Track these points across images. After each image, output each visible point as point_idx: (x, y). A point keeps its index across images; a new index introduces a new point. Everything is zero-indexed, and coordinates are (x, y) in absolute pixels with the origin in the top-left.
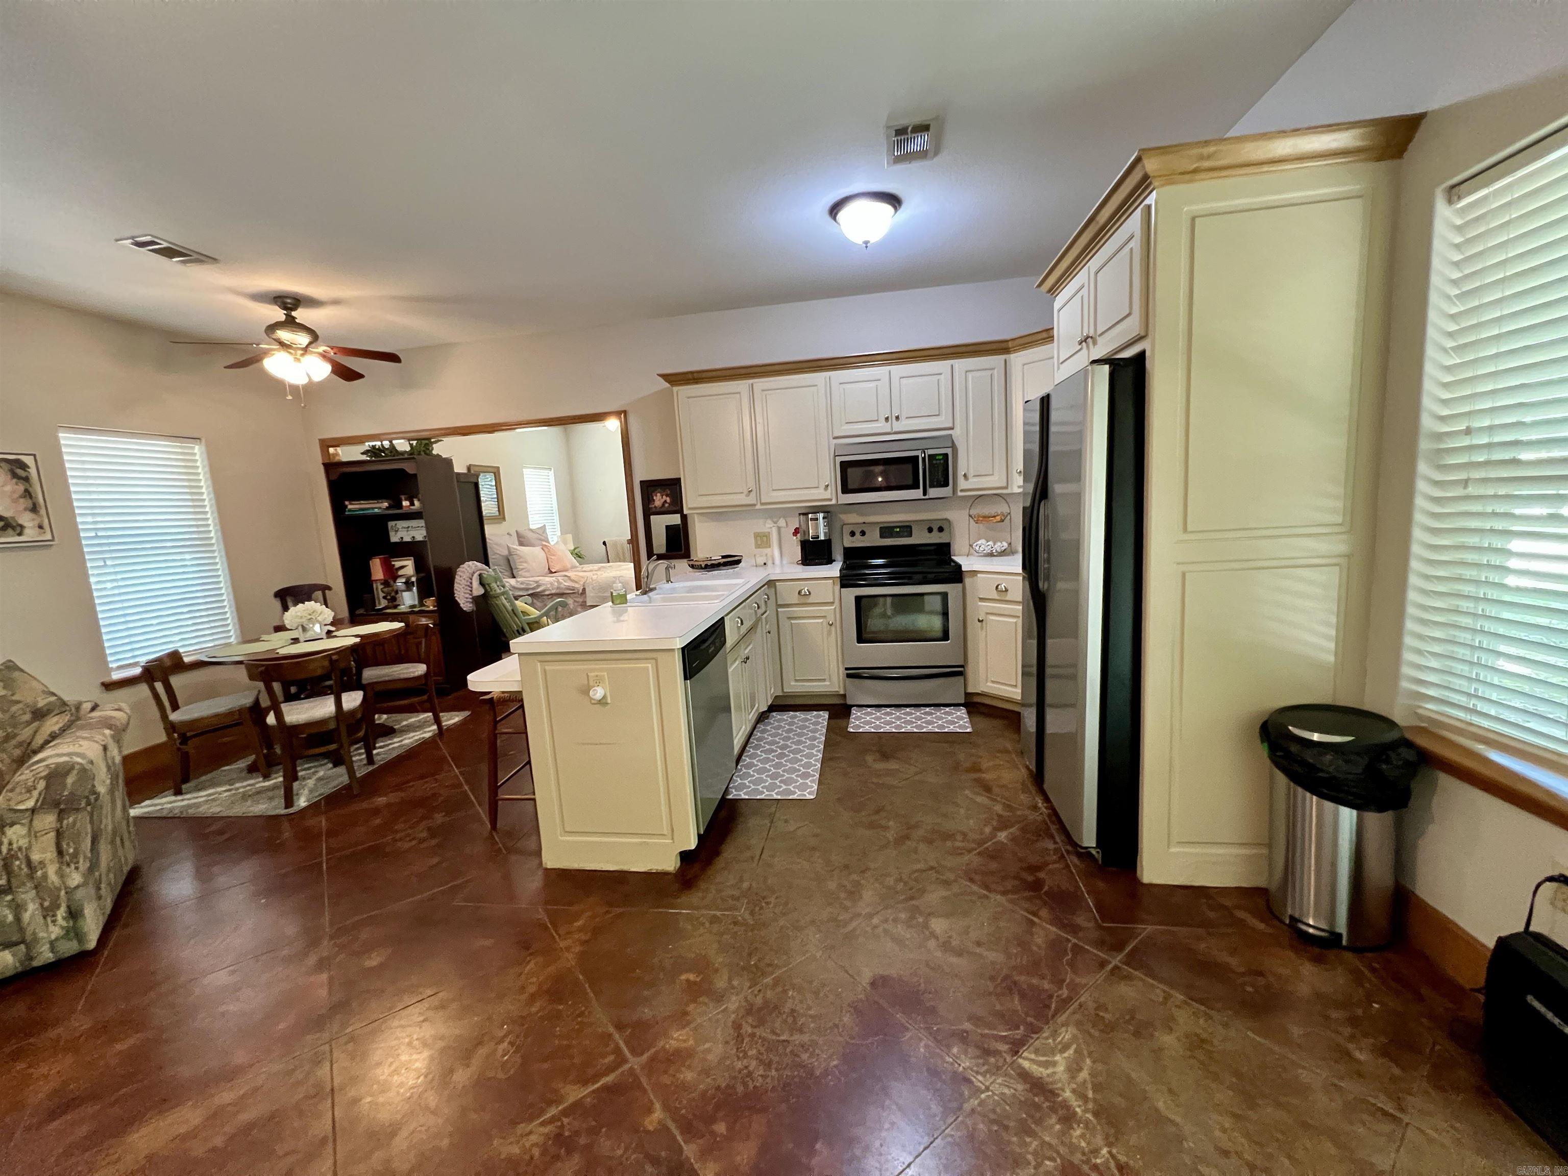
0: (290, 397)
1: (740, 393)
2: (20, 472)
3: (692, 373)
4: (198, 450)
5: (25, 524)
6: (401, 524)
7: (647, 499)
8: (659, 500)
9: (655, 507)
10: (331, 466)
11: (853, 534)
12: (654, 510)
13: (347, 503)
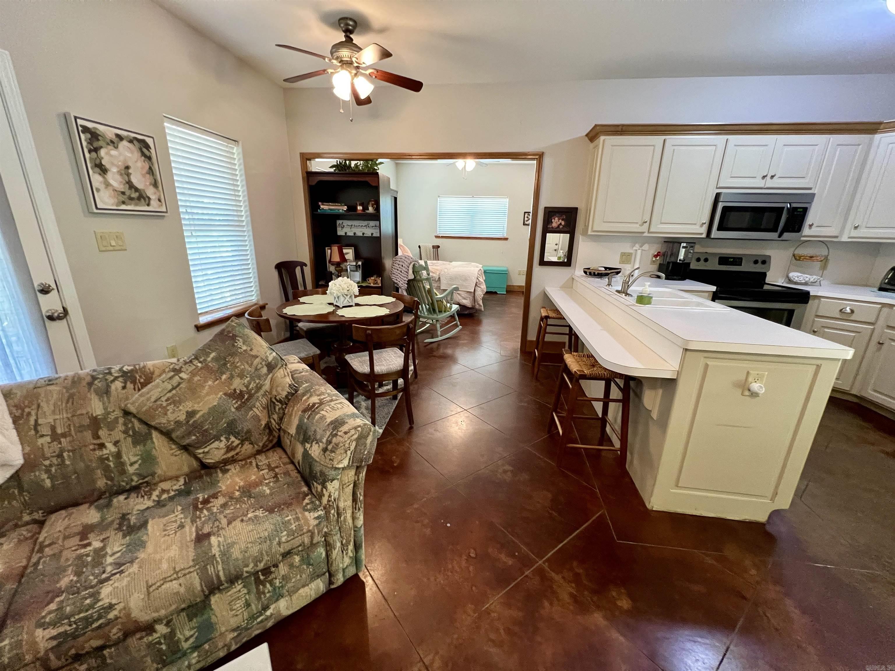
0: (342, 111)
1: (653, 146)
2: (145, 150)
3: (623, 125)
4: (236, 150)
5: (151, 197)
6: (346, 223)
7: (547, 221)
8: (556, 222)
9: (552, 227)
10: (309, 175)
11: (698, 260)
12: (551, 229)
13: (320, 203)
